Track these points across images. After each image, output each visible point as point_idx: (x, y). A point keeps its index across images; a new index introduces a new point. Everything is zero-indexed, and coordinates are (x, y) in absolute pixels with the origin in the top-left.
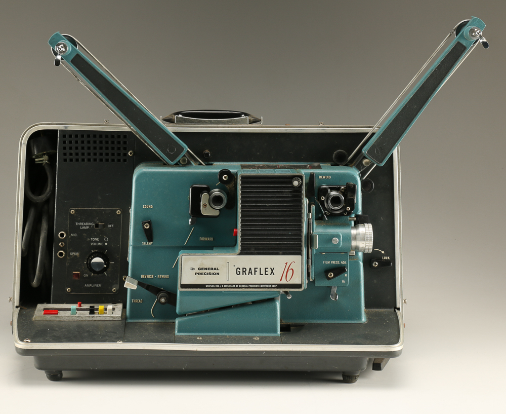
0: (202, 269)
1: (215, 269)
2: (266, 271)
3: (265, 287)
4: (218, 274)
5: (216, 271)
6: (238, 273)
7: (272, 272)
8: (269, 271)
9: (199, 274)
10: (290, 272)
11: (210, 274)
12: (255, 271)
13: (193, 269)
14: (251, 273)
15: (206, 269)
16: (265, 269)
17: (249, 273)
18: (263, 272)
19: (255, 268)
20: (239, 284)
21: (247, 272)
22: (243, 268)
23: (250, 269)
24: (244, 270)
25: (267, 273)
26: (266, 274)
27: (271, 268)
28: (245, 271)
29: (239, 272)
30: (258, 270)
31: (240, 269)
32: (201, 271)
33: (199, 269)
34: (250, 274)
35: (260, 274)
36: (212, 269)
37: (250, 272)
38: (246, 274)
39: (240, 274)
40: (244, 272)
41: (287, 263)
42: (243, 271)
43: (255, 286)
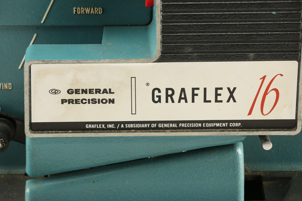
0: (77, 92)
1: (105, 91)
2: (217, 95)
3: (216, 128)
4: (112, 101)
5: (107, 96)
6: (156, 99)
7: (231, 96)
8: (225, 95)
9: (70, 101)
10: (272, 96)
11: (94, 101)
12: (194, 95)
13: (55, 92)
14: (185, 98)
15: (84, 91)
16: (217, 89)
17: (180, 98)
18: (211, 96)
19: (193, 89)
20: (157, 122)
21: (176, 97)
22: (167, 90)
23: (183, 90)
24: (170, 92)
25: (219, 98)
26: (216, 101)
27: (229, 89)
28: (171, 96)
29: (159, 97)
30: (200, 93)
31: (159, 91)
32: (74, 97)
33: (70, 92)
34: (183, 101)
35: (205, 101)
36: (98, 91)
37: (183, 97)
38: (173, 101)
39: (160, 101)
40: (169, 96)
41: (264, 78)
42: (167, 95)
43: (193, 125)
